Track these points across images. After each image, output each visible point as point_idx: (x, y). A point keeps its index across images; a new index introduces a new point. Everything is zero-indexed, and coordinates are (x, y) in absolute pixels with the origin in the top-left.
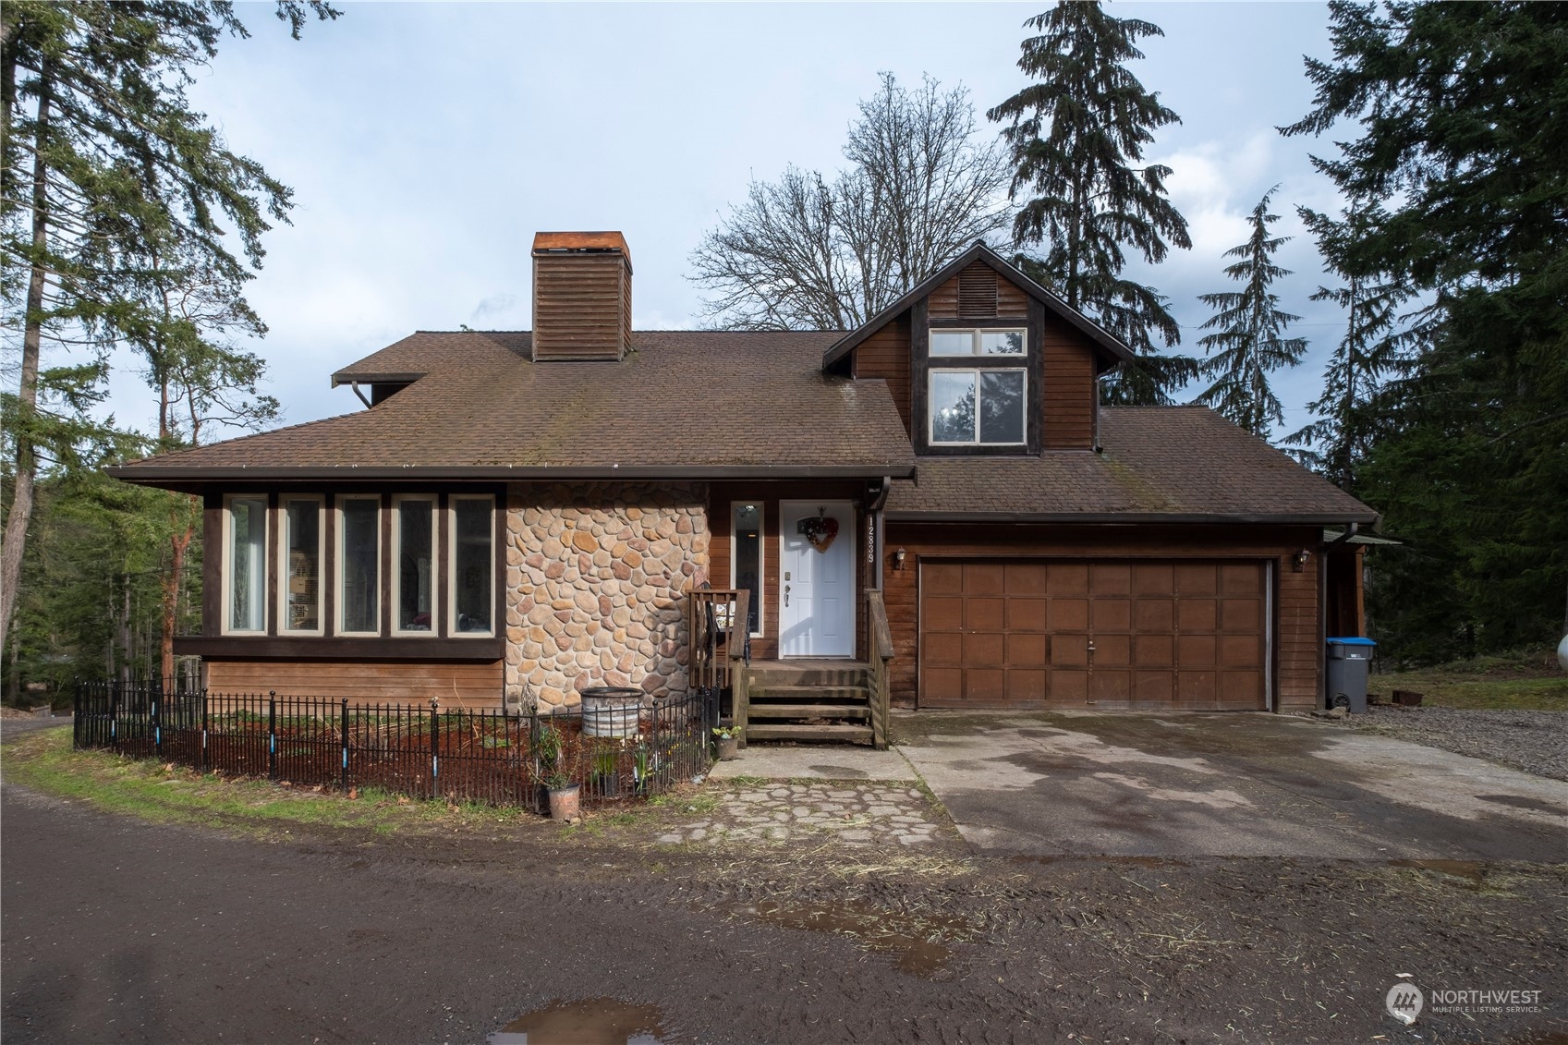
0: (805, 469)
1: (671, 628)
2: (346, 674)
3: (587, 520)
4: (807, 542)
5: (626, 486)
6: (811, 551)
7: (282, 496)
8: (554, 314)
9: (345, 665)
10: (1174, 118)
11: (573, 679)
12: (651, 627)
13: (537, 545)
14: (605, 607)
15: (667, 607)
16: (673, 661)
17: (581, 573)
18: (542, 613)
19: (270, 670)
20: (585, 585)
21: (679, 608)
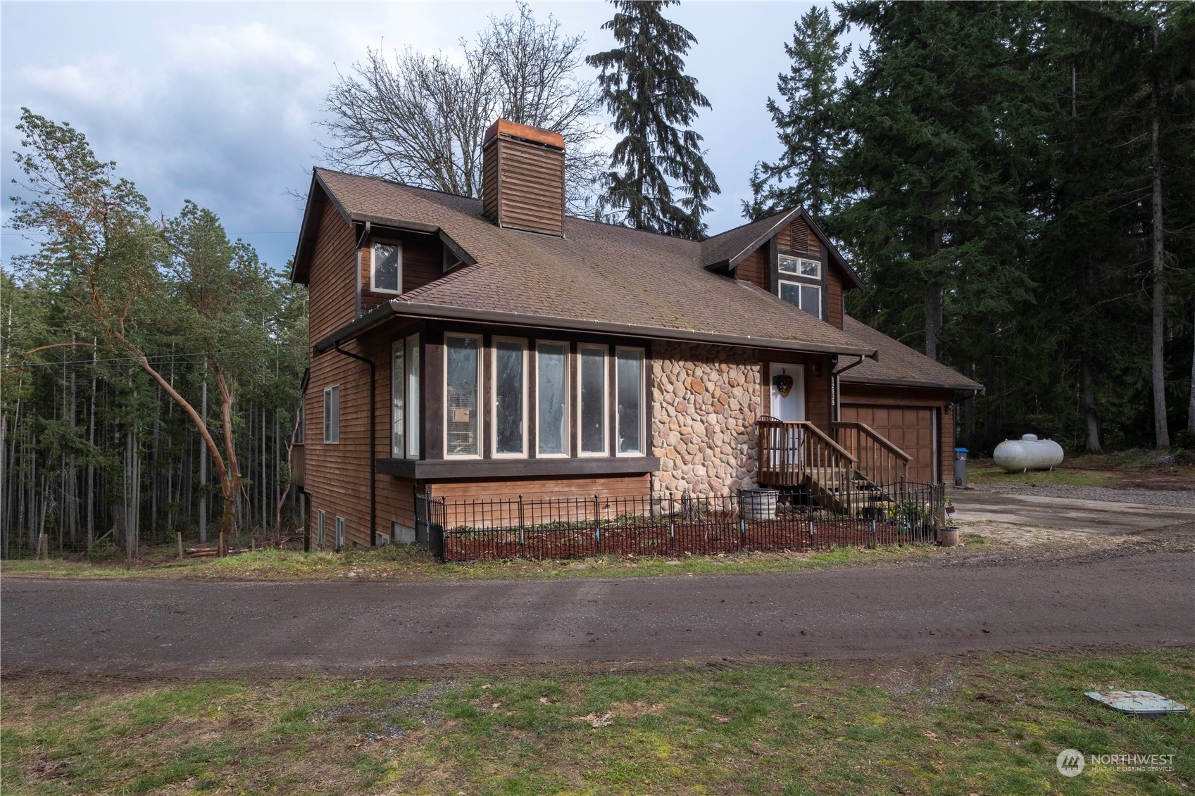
0: (833, 347)
1: (745, 447)
2: (544, 490)
3: (700, 370)
4: (778, 391)
5: (720, 348)
6: (779, 396)
7: (495, 338)
8: (514, 190)
9: (544, 482)
10: (709, 105)
11: (691, 486)
12: (734, 447)
13: (670, 388)
14: (709, 433)
15: (742, 434)
16: (744, 469)
17: (696, 409)
18: (674, 438)
19: (484, 489)
20: (698, 418)
21: (748, 433)
